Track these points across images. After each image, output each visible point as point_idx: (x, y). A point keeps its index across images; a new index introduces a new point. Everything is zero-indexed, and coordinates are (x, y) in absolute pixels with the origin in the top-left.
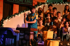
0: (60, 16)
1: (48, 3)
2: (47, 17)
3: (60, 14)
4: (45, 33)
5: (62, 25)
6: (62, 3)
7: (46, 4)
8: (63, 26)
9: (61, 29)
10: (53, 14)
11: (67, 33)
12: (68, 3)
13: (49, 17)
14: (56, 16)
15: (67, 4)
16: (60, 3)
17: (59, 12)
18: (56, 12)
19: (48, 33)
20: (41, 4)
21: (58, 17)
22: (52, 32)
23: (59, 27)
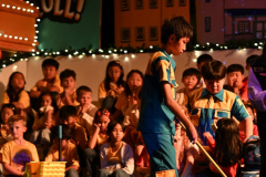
0: (89, 101)
1: (41, 54)
2: (42, 109)
3: (87, 95)
4: (33, 171)
5: (97, 138)
6: (97, 53)
7: (37, 58)
8: (100, 140)
9: (93, 153)
10: (63, 95)
11: (118, 166)
12: (118, 53)
13: (50, 108)
14: (73, 101)
15: (115, 56)
16: (88, 55)
17: (87, 89)
18: (73, 85)
19: (45, 170)
20: (17, 59)
21: (82, 105)
22: (61, 166)
23: (88, 146)
